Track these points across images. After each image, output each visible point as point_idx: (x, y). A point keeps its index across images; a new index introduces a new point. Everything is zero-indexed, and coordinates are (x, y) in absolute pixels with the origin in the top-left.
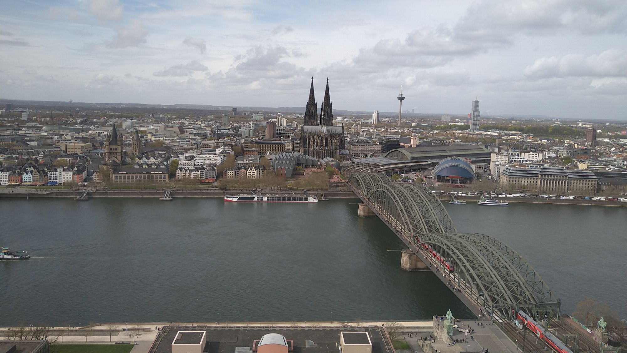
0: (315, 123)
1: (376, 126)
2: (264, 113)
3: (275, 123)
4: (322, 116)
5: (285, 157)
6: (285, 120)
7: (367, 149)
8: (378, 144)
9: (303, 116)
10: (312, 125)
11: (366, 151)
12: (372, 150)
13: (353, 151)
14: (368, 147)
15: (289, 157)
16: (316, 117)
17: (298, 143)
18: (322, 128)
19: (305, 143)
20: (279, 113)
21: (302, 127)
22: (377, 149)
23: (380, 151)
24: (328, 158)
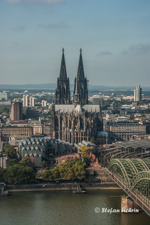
0: (68, 102)
1: (138, 103)
2: (8, 91)
3: (21, 104)
4: (76, 94)
5: (34, 143)
6: (33, 99)
7: (130, 131)
8: (142, 124)
9: (53, 94)
10: (64, 103)
11: (128, 133)
12: (135, 131)
14: (129, 128)
16: (68, 95)
17: (49, 125)
18: (75, 107)
19: (56, 124)
20: (26, 91)
21: (53, 107)
22: (140, 130)
23: (144, 132)
24: (83, 141)
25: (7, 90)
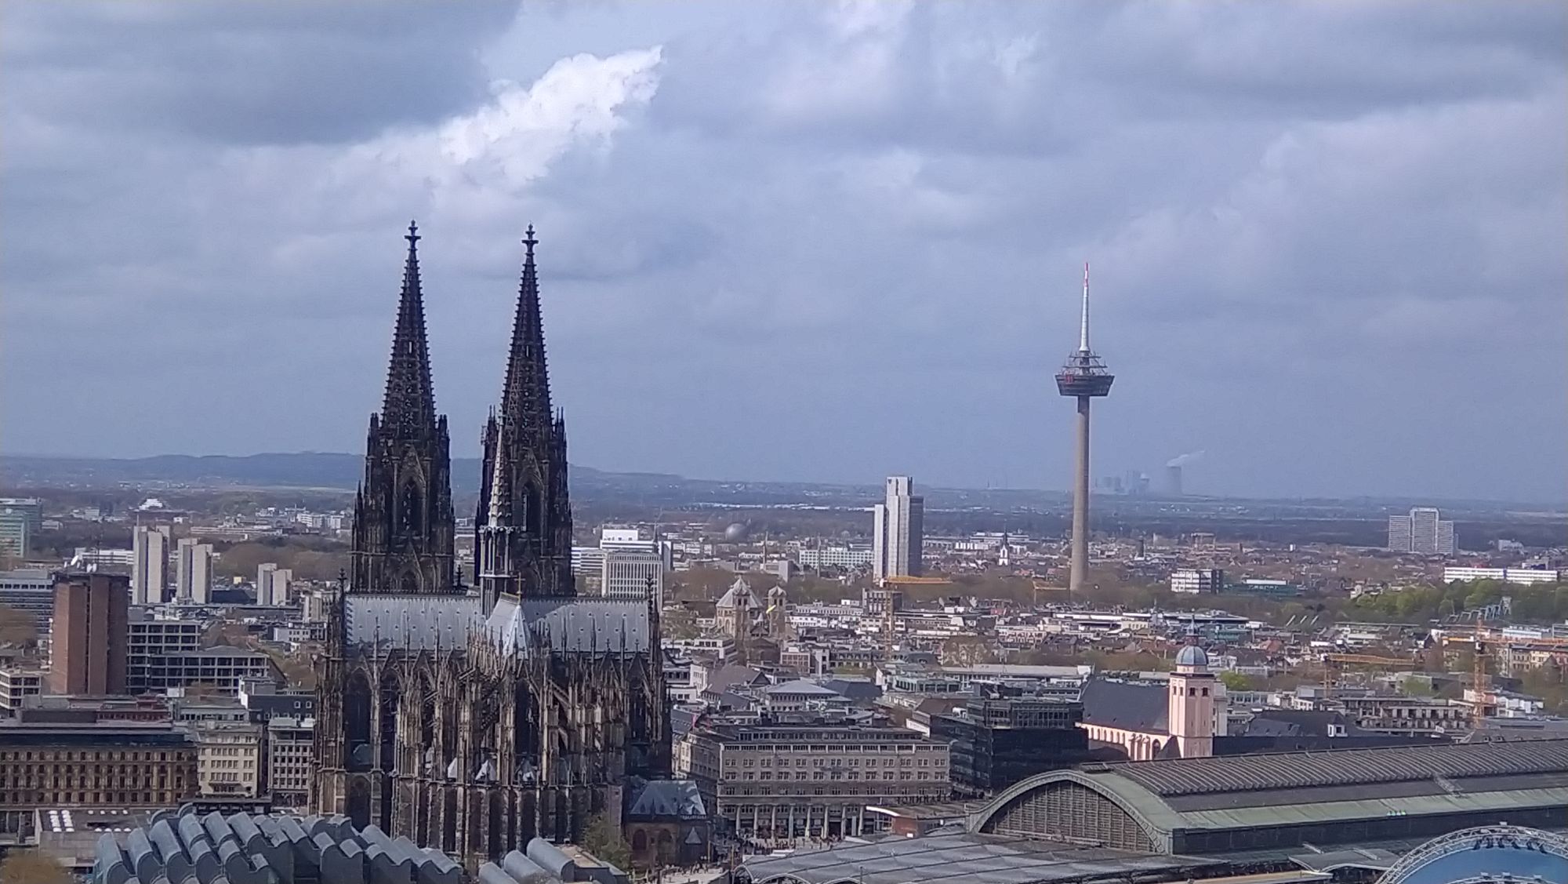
1: (900, 600)
2: (31, 501)
3: (116, 583)
4: (493, 524)
5: (200, 849)
6: (200, 553)
7: (845, 778)
8: (926, 731)
9: (335, 522)
10: (412, 588)
11: (835, 788)
12: (879, 780)
13: (730, 790)
14: (843, 758)
15: (229, 849)
16: (441, 530)
18: (486, 611)
19: (357, 730)
20: (151, 502)
21: (336, 610)
24: (537, 845)
25: (27, 494)
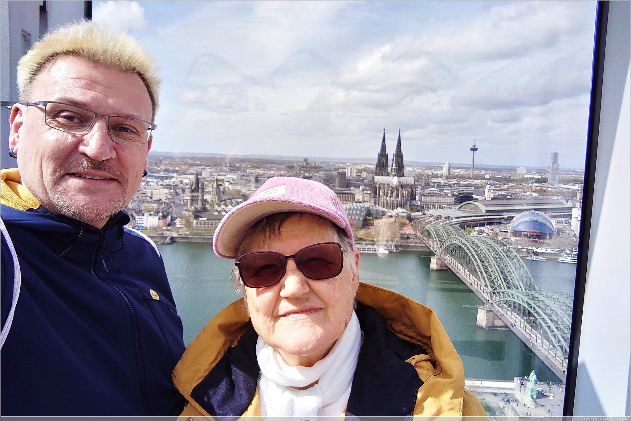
0: (386, 174)
1: (447, 178)
2: (335, 163)
3: (345, 173)
4: (394, 167)
5: (356, 208)
6: (355, 170)
7: (439, 201)
8: (451, 196)
9: (373, 167)
10: (382, 175)
11: (438, 203)
12: (444, 202)
13: (424, 202)
14: (439, 198)
15: (359, 207)
16: (387, 168)
17: (368, 194)
18: (392, 178)
19: (375, 193)
20: (349, 163)
21: (373, 178)
22: (449, 200)
23: (452, 203)
24: (398, 208)
